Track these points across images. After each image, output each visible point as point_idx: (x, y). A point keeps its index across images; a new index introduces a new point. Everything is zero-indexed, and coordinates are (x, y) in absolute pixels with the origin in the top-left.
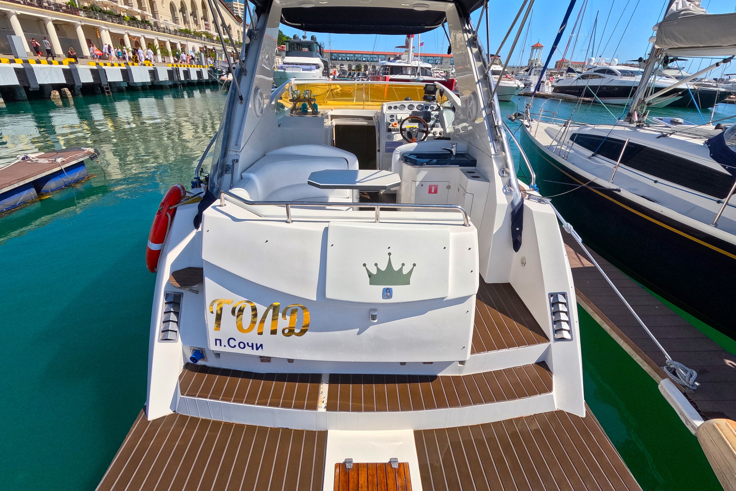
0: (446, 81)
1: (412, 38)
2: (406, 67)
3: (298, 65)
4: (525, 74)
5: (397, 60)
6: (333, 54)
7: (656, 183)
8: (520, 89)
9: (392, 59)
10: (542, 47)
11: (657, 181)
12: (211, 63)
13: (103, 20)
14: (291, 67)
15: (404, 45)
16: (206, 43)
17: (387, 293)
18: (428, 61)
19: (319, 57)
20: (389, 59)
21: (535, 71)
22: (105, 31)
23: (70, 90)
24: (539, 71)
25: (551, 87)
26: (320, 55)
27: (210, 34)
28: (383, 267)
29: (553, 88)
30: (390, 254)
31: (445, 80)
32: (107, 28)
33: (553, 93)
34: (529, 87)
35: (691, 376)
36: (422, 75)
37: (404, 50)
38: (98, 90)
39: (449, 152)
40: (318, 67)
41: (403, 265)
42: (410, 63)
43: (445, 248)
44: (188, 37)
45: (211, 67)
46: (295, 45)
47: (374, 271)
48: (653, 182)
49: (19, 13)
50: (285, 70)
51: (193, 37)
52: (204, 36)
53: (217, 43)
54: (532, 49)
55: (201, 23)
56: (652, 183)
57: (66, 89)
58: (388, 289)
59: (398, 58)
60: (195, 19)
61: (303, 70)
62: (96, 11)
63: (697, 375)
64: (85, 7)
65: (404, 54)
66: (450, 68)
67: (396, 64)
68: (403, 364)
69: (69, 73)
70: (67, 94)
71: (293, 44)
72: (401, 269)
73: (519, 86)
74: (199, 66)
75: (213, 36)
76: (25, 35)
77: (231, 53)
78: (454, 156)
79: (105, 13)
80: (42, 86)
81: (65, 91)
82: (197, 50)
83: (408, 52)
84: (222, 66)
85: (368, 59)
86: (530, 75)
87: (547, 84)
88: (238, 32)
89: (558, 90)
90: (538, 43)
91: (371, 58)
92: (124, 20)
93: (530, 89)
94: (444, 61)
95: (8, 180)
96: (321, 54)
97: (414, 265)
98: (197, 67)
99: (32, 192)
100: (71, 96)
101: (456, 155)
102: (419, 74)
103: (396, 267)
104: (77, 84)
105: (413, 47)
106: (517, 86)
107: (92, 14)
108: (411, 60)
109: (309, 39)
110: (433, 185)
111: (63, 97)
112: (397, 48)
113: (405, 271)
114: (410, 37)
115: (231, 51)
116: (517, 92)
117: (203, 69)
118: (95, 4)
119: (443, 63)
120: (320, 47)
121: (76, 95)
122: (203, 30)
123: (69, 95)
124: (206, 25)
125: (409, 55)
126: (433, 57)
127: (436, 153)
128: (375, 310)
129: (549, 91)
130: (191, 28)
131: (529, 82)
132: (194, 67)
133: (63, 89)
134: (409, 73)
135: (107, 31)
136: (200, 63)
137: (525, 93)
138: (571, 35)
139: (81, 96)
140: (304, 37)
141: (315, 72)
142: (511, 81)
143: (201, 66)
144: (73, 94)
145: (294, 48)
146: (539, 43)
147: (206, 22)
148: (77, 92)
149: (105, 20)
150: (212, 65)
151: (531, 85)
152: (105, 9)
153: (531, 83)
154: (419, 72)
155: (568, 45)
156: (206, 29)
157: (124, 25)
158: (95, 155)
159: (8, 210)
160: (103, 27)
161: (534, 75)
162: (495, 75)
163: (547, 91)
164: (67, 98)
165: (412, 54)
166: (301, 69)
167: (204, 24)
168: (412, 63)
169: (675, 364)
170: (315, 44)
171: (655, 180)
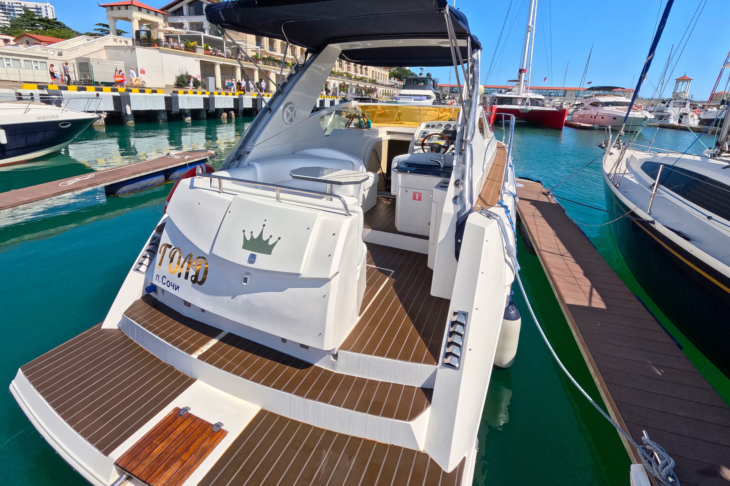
0: (558, 111)
1: (524, 73)
2: (516, 98)
3: (411, 96)
4: (662, 106)
5: (508, 92)
6: (454, 88)
7: (710, 219)
8: (648, 120)
9: (503, 91)
10: (691, 79)
11: (711, 217)
12: (344, 95)
13: (273, 66)
14: (403, 97)
15: (518, 79)
16: (345, 81)
17: (252, 259)
18: (540, 93)
19: (431, 89)
20: (501, 91)
21: (674, 103)
22: (273, 73)
23: (235, 113)
24: (679, 103)
25: (698, 120)
26: (433, 89)
27: (350, 74)
28: (255, 236)
29: (699, 120)
30: (264, 226)
31: (556, 110)
32: (275, 71)
33: (699, 126)
34: (667, 119)
35: (667, 464)
36: (530, 105)
37: (515, 83)
38: (254, 113)
39: (438, 164)
40: (428, 97)
41: (271, 236)
42: (521, 94)
43: (308, 228)
44: (332, 76)
45: (343, 98)
46: (412, 80)
47: (248, 238)
48: (707, 217)
49: (221, 64)
50: (397, 100)
51: (336, 77)
52: (345, 75)
53: (354, 80)
54: (676, 82)
55: (344, 66)
56: (705, 219)
57: (232, 112)
58: (253, 255)
59: (509, 90)
60: (341, 63)
61: (414, 100)
62: (271, 60)
63: (675, 465)
64: (264, 58)
65: (515, 87)
66: (573, 100)
67: (507, 95)
68: (284, 340)
69: (237, 102)
70: (232, 115)
71: (410, 80)
72: (268, 240)
73: (646, 118)
74: (333, 97)
75: (351, 76)
76: (221, 77)
77: (364, 87)
78: (442, 168)
79: (277, 61)
80: (217, 110)
81: (231, 114)
82: (337, 85)
83: (519, 85)
84: (352, 97)
85: (487, 92)
86: (668, 106)
87: (692, 116)
88: (373, 72)
89: (705, 123)
90: (684, 76)
91: (490, 91)
92: (288, 65)
93: (669, 121)
94: (568, 94)
95: (147, 167)
96: (434, 87)
97: (279, 238)
98: (332, 98)
99: (162, 178)
100: (234, 117)
101: (444, 168)
102: (527, 104)
103: (265, 238)
104: (240, 108)
105: (525, 81)
106: (644, 117)
107: (267, 63)
108: (521, 92)
109: (424, 76)
110: (417, 193)
111: (229, 117)
112: (510, 82)
113: (270, 243)
114: (521, 72)
115: (364, 86)
116: (645, 123)
117: (335, 99)
118: (271, 55)
119: (567, 96)
120: (434, 82)
121: (238, 117)
122: (345, 71)
123: (233, 116)
124: (348, 67)
125: (520, 87)
126: (556, 90)
127: (426, 164)
128: (248, 274)
129: (695, 124)
130: (336, 70)
131: (667, 114)
132: (329, 97)
133: (230, 112)
134: (520, 103)
135: (274, 73)
136: (334, 94)
137: (660, 125)
138: (722, 67)
139: (241, 117)
140: (420, 74)
141: (425, 102)
142: (637, 112)
143: (335, 97)
144: (236, 116)
145: (410, 83)
146: (686, 75)
147: (348, 66)
148: (239, 114)
149: (275, 66)
150: (344, 97)
151: (670, 117)
152: (277, 59)
153: (669, 115)
154: (528, 103)
155: (719, 77)
156: (348, 70)
157: (287, 69)
158: (213, 156)
159: (141, 188)
160: (273, 71)
161: (673, 107)
162: (618, 106)
163: (693, 123)
164: (231, 118)
165: (524, 87)
166: (413, 99)
167: (346, 67)
168: (522, 95)
169: (652, 445)
170: (429, 80)
171: (709, 215)
